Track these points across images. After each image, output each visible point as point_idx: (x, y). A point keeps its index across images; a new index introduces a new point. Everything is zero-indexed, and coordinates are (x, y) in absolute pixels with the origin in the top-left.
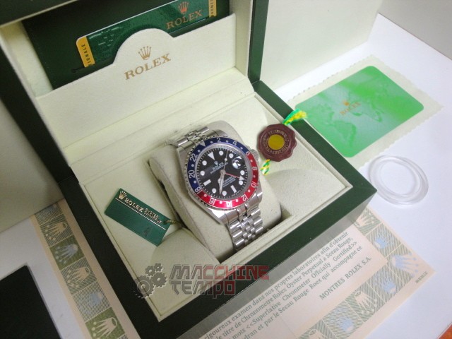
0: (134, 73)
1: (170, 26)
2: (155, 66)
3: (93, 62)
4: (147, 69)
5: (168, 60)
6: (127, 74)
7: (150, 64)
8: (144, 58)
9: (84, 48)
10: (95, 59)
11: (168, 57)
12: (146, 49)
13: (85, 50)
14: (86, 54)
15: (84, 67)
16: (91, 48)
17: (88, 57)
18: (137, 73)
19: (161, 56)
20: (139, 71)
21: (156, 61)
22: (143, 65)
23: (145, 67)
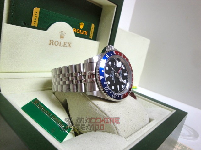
4: (60, 46)
5: (70, 47)
6: (50, 41)
8: (61, 37)
9: (36, 14)
10: (38, 24)
11: (71, 45)
12: (63, 33)
13: (36, 16)
14: (36, 18)
15: (31, 25)
16: (39, 17)
17: (35, 20)
18: (55, 44)
19: (68, 42)
20: (57, 43)
21: (65, 43)
22: (59, 41)
23: (59, 43)
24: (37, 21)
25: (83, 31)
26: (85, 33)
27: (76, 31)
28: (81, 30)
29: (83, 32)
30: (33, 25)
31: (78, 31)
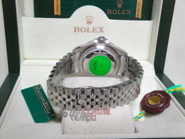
0: (80, 30)
1: (109, 13)
2: (93, 31)
3: (59, 14)
5: (102, 32)
6: (75, 28)
7: (91, 29)
8: (88, 23)
9: (57, 2)
10: (61, 13)
11: (103, 30)
12: (90, 18)
13: (57, 4)
14: (57, 7)
15: (54, 14)
16: (61, 5)
17: (58, 9)
18: (81, 31)
19: (98, 27)
20: (83, 30)
21: (95, 29)
22: (86, 28)
23: (87, 29)
24: (59, 9)
25: (123, 10)
26: (126, 12)
27: (112, 12)
28: (119, 10)
29: (123, 12)
30: (55, 14)
31: (115, 12)
